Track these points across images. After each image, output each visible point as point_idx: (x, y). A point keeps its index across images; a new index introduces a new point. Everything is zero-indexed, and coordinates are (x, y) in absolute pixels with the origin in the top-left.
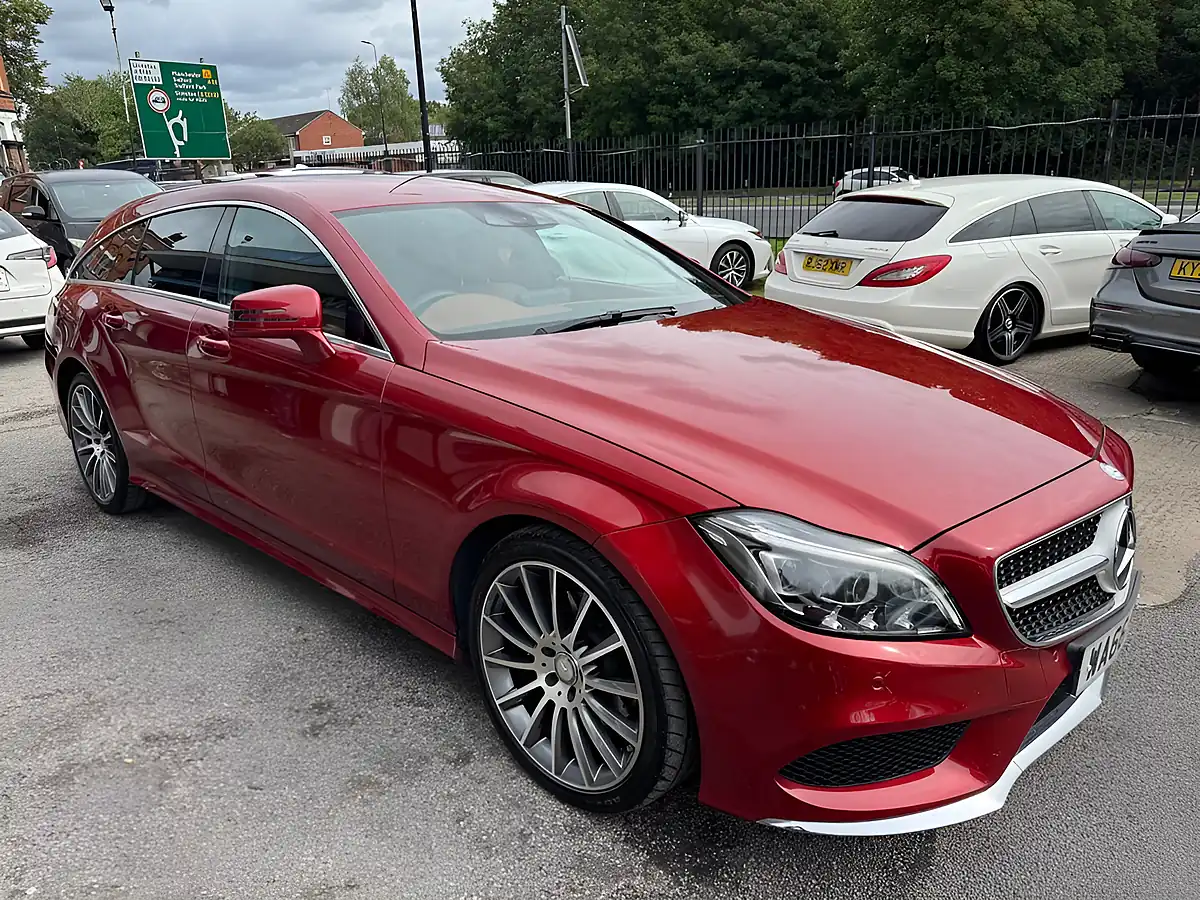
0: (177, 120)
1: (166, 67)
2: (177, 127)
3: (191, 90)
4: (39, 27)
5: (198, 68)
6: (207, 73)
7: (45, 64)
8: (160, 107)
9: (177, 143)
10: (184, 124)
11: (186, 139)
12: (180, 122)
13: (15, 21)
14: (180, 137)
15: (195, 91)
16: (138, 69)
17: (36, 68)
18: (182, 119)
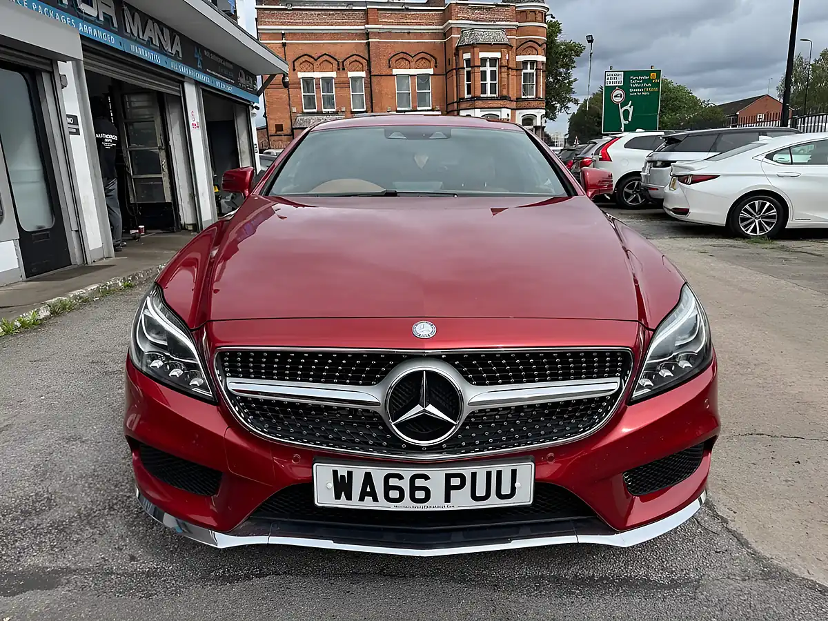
0: (627, 107)
1: (627, 75)
2: (626, 112)
3: (640, 88)
4: (575, 59)
5: (647, 73)
6: (653, 75)
7: (575, 80)
8: (618, 100)
9: (623, 122)
10: (631, 110)
11: (630, 120)
12: (629, 109)
13: (565, 56)
14: (626, 119)
15: (643, 88)
16: (609, 77)
17: (570, 83)
18: (630, 107)
